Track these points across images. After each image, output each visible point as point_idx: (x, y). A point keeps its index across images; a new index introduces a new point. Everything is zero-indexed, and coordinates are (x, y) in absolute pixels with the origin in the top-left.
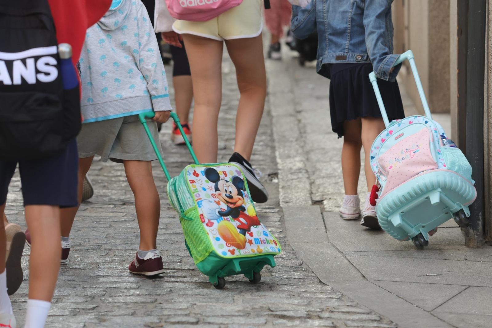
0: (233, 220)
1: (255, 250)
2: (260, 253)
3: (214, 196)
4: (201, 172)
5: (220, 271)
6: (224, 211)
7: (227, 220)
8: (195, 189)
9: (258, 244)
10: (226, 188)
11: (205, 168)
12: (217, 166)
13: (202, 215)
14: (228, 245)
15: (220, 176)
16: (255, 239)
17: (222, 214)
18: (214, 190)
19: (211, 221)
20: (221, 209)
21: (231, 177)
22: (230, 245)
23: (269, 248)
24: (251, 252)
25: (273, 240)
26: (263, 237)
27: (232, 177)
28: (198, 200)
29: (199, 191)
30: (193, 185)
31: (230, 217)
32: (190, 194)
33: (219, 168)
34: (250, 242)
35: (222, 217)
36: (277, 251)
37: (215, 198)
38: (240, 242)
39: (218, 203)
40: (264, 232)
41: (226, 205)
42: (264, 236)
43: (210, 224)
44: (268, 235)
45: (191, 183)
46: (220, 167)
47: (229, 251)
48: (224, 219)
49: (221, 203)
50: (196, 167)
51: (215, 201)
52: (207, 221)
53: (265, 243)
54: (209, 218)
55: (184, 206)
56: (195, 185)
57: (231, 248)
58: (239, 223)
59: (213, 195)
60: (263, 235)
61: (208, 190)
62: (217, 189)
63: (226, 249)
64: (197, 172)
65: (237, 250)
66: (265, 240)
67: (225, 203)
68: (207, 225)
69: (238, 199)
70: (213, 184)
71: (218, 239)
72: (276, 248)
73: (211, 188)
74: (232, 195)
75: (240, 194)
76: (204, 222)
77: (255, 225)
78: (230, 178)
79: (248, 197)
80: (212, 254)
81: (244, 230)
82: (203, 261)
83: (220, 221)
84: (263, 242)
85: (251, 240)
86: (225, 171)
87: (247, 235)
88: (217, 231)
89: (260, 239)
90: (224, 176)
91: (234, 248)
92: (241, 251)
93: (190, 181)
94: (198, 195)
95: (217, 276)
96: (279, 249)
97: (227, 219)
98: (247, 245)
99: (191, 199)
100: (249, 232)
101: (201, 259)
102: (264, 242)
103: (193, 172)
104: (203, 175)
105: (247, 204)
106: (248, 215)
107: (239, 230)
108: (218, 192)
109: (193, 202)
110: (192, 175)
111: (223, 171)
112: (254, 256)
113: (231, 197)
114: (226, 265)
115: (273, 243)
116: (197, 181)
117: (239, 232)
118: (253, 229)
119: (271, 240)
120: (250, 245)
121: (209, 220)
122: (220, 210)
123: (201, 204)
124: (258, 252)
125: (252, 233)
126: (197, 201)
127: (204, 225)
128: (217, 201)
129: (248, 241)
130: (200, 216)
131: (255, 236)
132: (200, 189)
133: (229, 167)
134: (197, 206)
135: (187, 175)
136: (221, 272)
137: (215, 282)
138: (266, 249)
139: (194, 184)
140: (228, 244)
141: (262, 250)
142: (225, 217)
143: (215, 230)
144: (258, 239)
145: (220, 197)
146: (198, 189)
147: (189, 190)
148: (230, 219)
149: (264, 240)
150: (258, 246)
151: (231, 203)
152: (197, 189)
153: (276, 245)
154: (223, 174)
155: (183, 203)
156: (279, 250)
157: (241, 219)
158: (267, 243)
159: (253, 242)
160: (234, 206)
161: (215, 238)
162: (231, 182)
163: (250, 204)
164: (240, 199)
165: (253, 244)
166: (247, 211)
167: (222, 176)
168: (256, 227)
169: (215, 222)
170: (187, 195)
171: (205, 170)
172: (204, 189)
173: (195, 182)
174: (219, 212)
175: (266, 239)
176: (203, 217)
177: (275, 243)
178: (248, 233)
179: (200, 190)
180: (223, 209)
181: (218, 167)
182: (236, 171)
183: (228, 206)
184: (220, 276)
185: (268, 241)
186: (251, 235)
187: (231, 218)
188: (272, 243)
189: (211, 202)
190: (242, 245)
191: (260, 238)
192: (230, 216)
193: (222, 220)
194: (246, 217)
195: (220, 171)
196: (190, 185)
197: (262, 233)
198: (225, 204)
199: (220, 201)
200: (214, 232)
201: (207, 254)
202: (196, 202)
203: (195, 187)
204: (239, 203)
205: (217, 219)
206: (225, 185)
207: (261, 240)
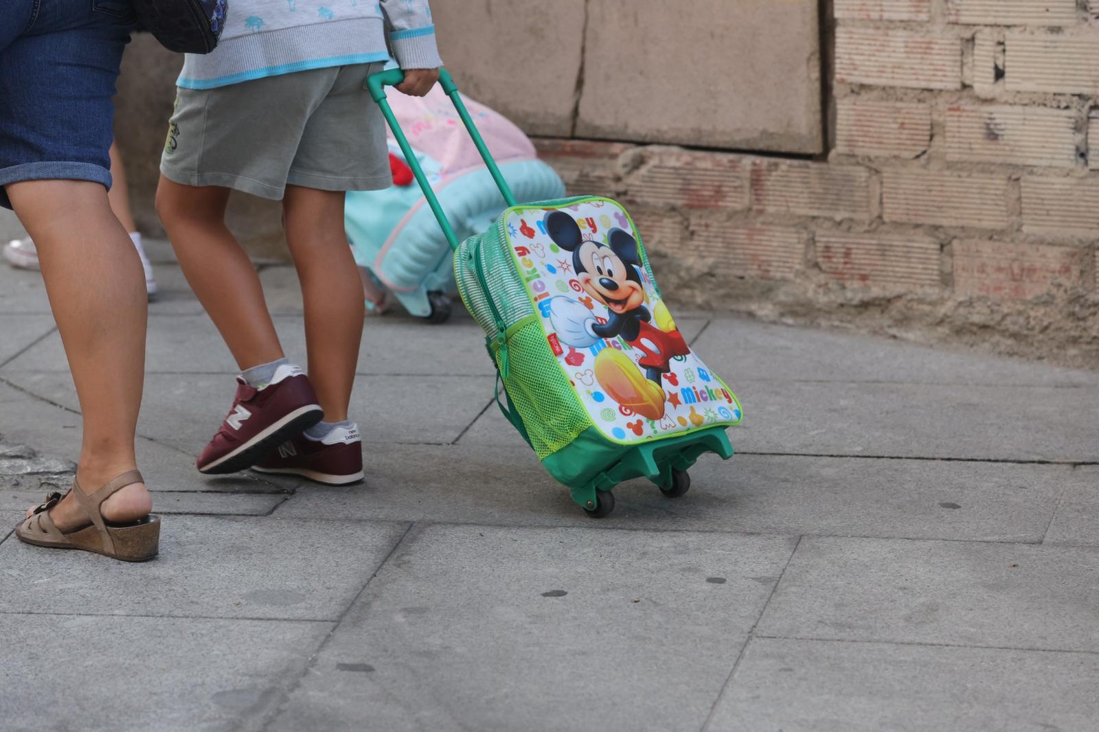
0: (626, 345)
1: (686, 416)
2: (698, 425)
3: (575, 285)
4: (538, 223)
5: (602, 474)
6: (604, 323)
7: (615, 347)
8: (530, 269)
9: (691, 402)
10: (597, 263)
11: (545, 212)
12: (572, 205)
13: (554, 335)
14: (625, 410)
15: (583, 231)
16: (683, 390)
17: (602, 332)
18: (572, 268)
19: (578, 350)
20: (597, 318)
21: (606, 232)
22: (628, 412)
23: (717, 412)
24: (678, 425)
25: (722, 389)
26: (700, 385)
27: (609, 231)
28: (541, 297)
29: (541, 275)
30: (525, 260)
31: (618, 339)
32: (520, 283)
33: (576, 210)
34: (674, 400)
35: (603, 339)
36: (734, 416)
37: (579, 290)
38: (651, 402)
39: (588, 304)
40: (699, 369)
41: (605, 308)
42: (702, 380)
43: (575, 359)
44: (711, 377)
45: (520, 255)
46: (579, 207)
47: (629, 425)
48: (608, 343)
49: (594, 302)
50: (524, 211)
51: (580, 299)
52: (566, 352)
53: (705, 399)
54: (573, 343)
55: (505, 313)
56: (529, 260)
57: (634, 419)
58: (641, 353)
59: (573, 283)
60: (700, 378)
61: (560, 271)
62: (579, 268)
63: (622, 421)
64: (529, 225)
65: (648, 422)
66: (705, 390)
67: (602, 303)
68: (568, 361)
69: (631, 290)
70: (567, 256)
71: (598, 397)
72: (731, 409)
73: (565, 266)
74: (615, 279)
75: (632, 275)
76: (558, 353)
77: (677, 356)
78: (604, 236)
79: (649, 282)
80: (585, 435)
81: (657, 369)
82: (559, 451)
83: (600, 350)
84: (702, 396)
85: (676, 394)
86: (591, 219)
87: (664, 381)
88: (594, 377)
89: (693, 391)
90: (589, 230)
91: (639, 417)
92: (657, 422)
93: (517, 249)
94: (539, 286)
95: (594, 487)
96: (736, 410)
97: (614, 343)
98: (668, 406)
99: (523, 296)
100: (669, 374)
101: (555, 447)
102: (704, 396)
103: (521, 224)
104: (544, 233)
105: (651, 299)
106: (657, 328)
107: (644, 371)
108: (582, 274)
109: (529, 304)
110: (519, 233)
111: (587, 219)
112: (685, 433)
113: (612, 286)
114: (619, 461)
115: (723, 396)
116: (533, 248)
117: (645, 376)
118: (675, 365)
119: (716, 390)
120: (675, 407)
121: (572, 349)
122: (595, 322)
123: (549, 308)
124: (693, 423)
125: (674, 375)
126: (539, 301)
127: (561, 361)
128: (584, 299)
129: (668, 397)
130: (549, 337)
131: (683, 383)
132: (542, 269)
133: (598, 206)
134: (539, 312)
135: (508, 235)
136: (605, 477)
137: (589, 502)
138: (711, 415)
139: (527, 256)
140: (623, 408)
141: (703, 418)
142: (610, 340)
143: (589, 373)
144: (688, 389)
145: (588, 287)
146: (537, 268)
147: (514, 274)
148: (620, 345)
149: (702, 392)
150: (692, 408)
151: (617, 302)
152: (535, 270)
153: (730, 401)
154: (587, 225)
155: (504, 307)
156: (738, 414)
157: (645, 342)
158: (711, 399)
159: (681, 398)
160: (623, 308)
161: (592, 394)
162: (607, 245)
163: (657, 300)
164: (634, 289)
165: (679, 403)
166: (654, 318)
167: (585, 231)
168: (682, 360)
169: (586, 352)
170: (511, 287)
171: (547, 220)
172: (552, 269)
173: (529, 252)
174: (593, 326)
175: (706, 387)
176: (557, 343)
177: (727, 396)
178: (666, 377)
179: (542, 272)
180: (601, 319)
181: (572, 207)
182: (616, 215)
183: (610, 311)
184: (602, 488)
185: (710, 392)
186: (673, 380)
187: (622, 339)
188: (721, 398)
189: (571, 301)
190: (657, 409)
191: (694, 388)
192: (619, 336)
193: (604, 346)
194: (656, 335)
195: (580, 220)
196: (518, 260)
197: (696, 374)
198: (603, 306)
199: (592, 299)
200: (587, 379)
201: (574, 435)
202: (535, 305)
203: (530, 265)
204: (634, 300)
205: (590, 346)
206: (595, 256)
207: (696, 392)
